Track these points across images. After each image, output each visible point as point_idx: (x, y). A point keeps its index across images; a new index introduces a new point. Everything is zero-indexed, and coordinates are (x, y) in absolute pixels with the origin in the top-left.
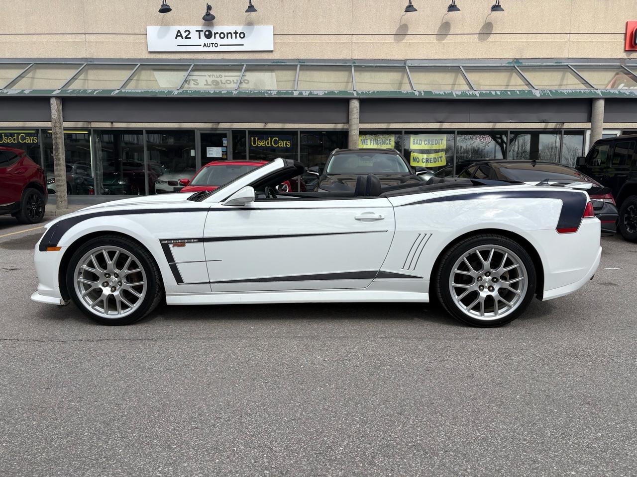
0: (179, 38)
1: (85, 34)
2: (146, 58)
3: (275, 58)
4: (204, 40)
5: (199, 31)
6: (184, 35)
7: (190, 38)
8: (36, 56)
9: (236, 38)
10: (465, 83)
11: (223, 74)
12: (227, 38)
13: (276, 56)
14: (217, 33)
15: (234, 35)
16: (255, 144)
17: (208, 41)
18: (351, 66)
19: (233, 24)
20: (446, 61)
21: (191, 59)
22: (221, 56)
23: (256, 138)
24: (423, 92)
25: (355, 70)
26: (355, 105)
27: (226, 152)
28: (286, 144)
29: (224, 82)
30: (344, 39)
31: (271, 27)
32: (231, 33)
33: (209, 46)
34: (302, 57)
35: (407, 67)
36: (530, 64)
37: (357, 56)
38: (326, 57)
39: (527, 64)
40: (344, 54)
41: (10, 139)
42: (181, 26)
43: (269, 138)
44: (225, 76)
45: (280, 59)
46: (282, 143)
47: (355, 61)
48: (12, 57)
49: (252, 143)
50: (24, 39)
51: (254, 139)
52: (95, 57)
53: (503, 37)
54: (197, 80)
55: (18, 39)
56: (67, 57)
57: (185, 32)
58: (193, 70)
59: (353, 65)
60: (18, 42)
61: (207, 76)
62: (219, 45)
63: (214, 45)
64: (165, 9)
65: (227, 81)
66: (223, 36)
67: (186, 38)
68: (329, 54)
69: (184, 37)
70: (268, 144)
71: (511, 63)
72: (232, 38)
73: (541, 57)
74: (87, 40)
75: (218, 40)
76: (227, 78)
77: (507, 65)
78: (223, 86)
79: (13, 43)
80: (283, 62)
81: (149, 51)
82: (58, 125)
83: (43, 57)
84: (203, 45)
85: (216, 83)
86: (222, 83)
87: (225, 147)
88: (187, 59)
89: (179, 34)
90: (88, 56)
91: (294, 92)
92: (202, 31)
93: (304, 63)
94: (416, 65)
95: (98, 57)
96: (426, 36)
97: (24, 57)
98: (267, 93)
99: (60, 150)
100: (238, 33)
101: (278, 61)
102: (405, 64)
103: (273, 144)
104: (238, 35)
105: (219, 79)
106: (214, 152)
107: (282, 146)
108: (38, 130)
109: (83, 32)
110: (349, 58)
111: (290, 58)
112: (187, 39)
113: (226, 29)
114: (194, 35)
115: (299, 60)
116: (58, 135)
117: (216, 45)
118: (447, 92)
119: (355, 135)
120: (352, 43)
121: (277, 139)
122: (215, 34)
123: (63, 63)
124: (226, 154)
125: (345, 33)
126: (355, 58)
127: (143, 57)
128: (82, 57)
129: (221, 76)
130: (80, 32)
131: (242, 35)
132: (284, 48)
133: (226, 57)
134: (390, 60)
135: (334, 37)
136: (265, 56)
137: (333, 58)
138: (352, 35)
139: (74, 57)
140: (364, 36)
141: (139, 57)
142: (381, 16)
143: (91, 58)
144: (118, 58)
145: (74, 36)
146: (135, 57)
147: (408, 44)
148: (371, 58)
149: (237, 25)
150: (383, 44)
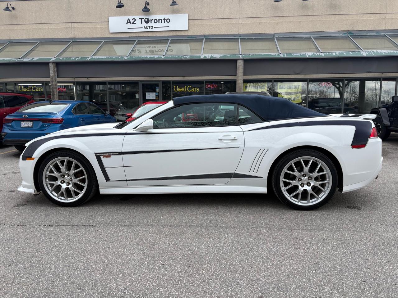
0: (129, 24)
1: (71, 23)
2: (108, 37)
3: (189, 35)
4: (144, 24)
5: (141, 19)
6: (132, 21)
7: (136, 23)
8: (42, 37)
9: (164, 22)
10: (315, 48)
11: (156, 46)
12: (159, 22)
13: (190, 33)
16: (176, 90)
17: (147, 25)
18: (238, 38)
19: (162, 14)
20: (302, 34)
21: (136, 37)
22: (155, 34)
23: (177, 86)
24: (285, 55)
25: (241, 41)
26: (240, 64)
27: (158, 95)
28: (196, 90)
30: (234, 21)
31: (187, 15)
32: (161, 19)
33: (147, 28)
35: (275, 38)
36: (359, 34)
38: (222, 33)
39: (356, 34)
40: (234, 31)
41: (26, 89)
42: (130, 16)
43: (186, 86)
44: (157, 47)
45: (192, 35)
46: (194, 89)
47: (241, 35)
48: (27, 38)
49: (175, 90)
50: (34, 27)
51: (176, 87)
52: (77, 37)
53: (340, 17)
54: (140, 50)
55: (31, 27)
56: (60, 37)
57: (133, 19)
58: (137, 44)
59: (239, 38)
60: (31, 29)
61: (146, 47)
62: (154, 27)
63: (150, 27)
64: (120, 6)
65: (159, 50)
66: (156, 21)
67: (133, 23)
68: (224, 31)
69: (132, 23)
70: (185, 90)
71: (346, 34)
72: (162, 22)
73: (366, 30)
74: (73, 27)
75: (153, 24)
76: (159, 48)
77: (343, 35)
78: (156, 53)
79: (28, 29)
80: (194, 37)
81: (110, 32)
82: (54, 80)
83: (46, 38)
84: (143, 28)
85: (152, 52)
86: (156, 51)
87: (157, 92)
88: (134, 37)
89: (129, 21)
90: (73, 37)
91: (201, 56)
92: (143, 19)
93: (208, 37)
94: (281, 36)
95: (79, 37)
96: (288, 17)
97: (34, 38)
98: (184, 57)
99: (55, 95)
100: (165, 19)
101: (191, 36)
102: (274, 36)
103: (188, 90)
105: (154, 49)
106: (151, 95)
107: (194, 91)
108: (44, 83)
109: (70, 21)
110: (237, 33)
111: (199, 34)
113: (158, 17)
114: (138, 22)
115: (205, 36)
116: (54, 86)
117: (152, 27)
118: (302, 54)
119: (240, 83)
120: (239, 23)
121: (191, 87)
122: (151, 20)
123: (58, 41)
124: (158, 97)
125: (234, 17)
126: (241, 33)
127: (107, 36)
128: (70, 37)
129: (155, 47)
130: (68, 22)
131: (168, 21)
132: (195, 28)
133: (158, 34)
134: (264, 34)
135: (227, 20)
136: (183, 34)
137: (227, 34)
138: (239, 18)
139: (64, 37)
140: (247, 19)
141: (104, 37)
142: (258, 5)
143: (75, 38)
144: (91, 37)
145: (64, 24)
146: (102, 37)
147: (276, 23)
148: (252, 33)
149: (165, 14)
150: (259, 23)
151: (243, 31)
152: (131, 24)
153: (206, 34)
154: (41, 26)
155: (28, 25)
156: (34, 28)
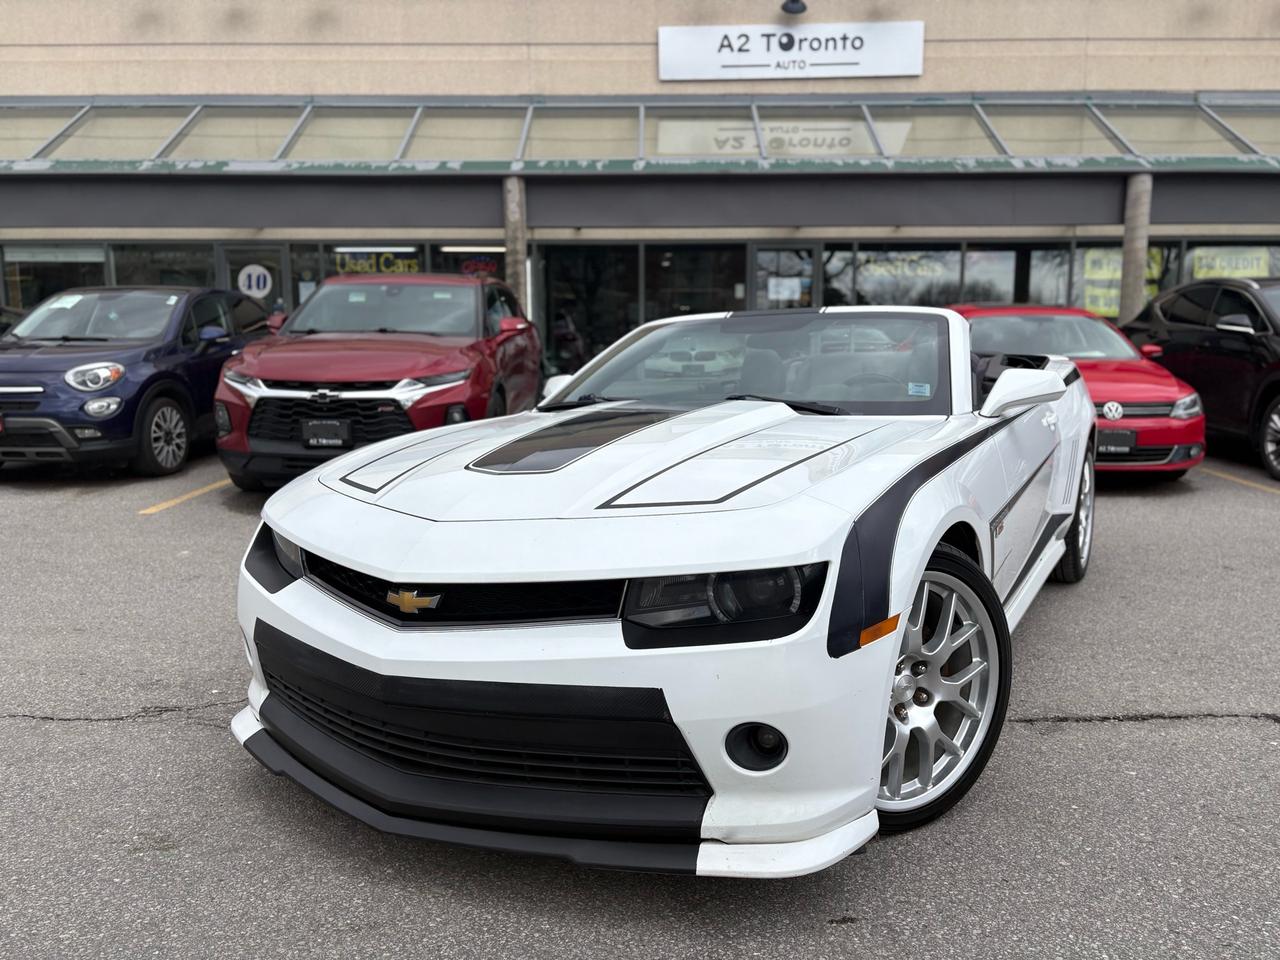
0: (726, 50)
1: (528, 45)
2: (656, 93)
3: (923, 91)
4: (777, 54)
5: (768, 36)
6: (736, 45)
7: (747, 51)
8: (425, 91)
9: (844, 47)
12: (826, 48)
13: (923, 87)
14: (806, 39)
15: (840, 43)
17: (786, 57)
18: (1086, 106)
19: (838, 19)
21: (746, 95)
22: (810, 88)
26: (1143, 187)
27: (810, 288)
29: (795, 141)
30: (1070, 49)
31: (921, 25)
32: (834, 40)
33: (786, 66)
34: (980, 86)
35: (1205, 107)
37: (1094, 84)
38: (1030, 87)
40: (1070, 81)
41: (361, 264)
42: (729, 25)
45: (932, 93)
47: (1090, 94)
48: (374, 93)
50: (400, 54)
52: (548, 93)
54: (743, 138)
56: (491, 93)
57: (740, 37)
59: (1089, 102)
60: (387, 61)
62: (807, 65)
63: (796, 64)
65: (802, 140)
66: (816, 44)
67: (740, 50)
68: (1036, 80)
69: (736, 49)
72: (835, 47)
74: (533, 57)
75: (806, 54)
76: (801, 135)
78: (792, 150)
79: (376, 62)
80: (937, 99)
81: (664, 76)
82: (519, 234)
83: (440, 93)
84: (774, 64)
86: (791, 145)
87: (806, 277)
88: (738, 95)
89: (726, 43)
90: (534, 91)
91: (1012, 161)
92: (774, 35)
93: (983, 100)
94: (1219, 103)
95: (554, 93)
96: (1240, 42)
97: (400, 93)
100: (848, 38)
101: (929, 96)
102: (1196, 99)
103: (904, 271)
105: (786, 137)
106: (783, 288)
107: (925, 273)
108: (424, 245)
109: (524, 40)
110: (1077, 87)
111: (955, 90)
112: (743, 54)
113: (824, 30)
114: (757, 44)
115: (974, 96)
117: (802, 64)
120: (1087, 56)
121: (917, 258)
122: (801, 41)
123: (484, 106)
124: (809, 294)
125: (1072, 36)
126: (1090, 88)
127: (647, 91)
128: (521, 93)
129: (795, 130)
130: (519, 40)
131: (857, 43)
132: (943, 70)
133: (819, 89)
134: (1165, 92)
135: (1048, 45)
136: (902, 87)
137: (1046, 89)
138: (1087, 39)
139: (503, 93)
140: (1112, 42)
141: (640, 92)
143: (539, 95)
144: (595, 93)
145: (504, 48)
146: (632, 93)
147: (1204, 58)
148: (1125, 88)
149: (846, 21)
150: (1151, 59)
151: (1097, 81)
152: (732, 50)
153: (977, 91)
154: (422, 53)
155: (376, 47)
156: (397, 59)
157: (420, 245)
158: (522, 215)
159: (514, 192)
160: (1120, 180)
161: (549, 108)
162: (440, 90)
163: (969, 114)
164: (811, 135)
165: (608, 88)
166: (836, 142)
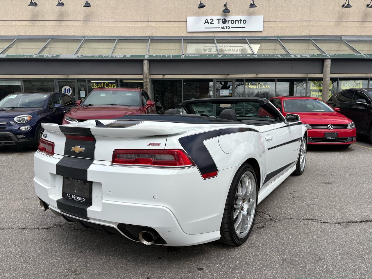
0: (207, 23)
2: (186, 35)
3: (264, 35)
4: (221, 25)
5: (219, 19)
6: (210, 22)
7: (213, 23)
8: (118, 35)
9: (241, 23)
11: (228, 45)
12: (236, 23)
14: (230, 20)
15: (240, 22)
16: (248, 87)
17: (224, 25)
19: (239, 15)
20: (365, 37)
21: (213, 36)
22: (231, 34)
23: (250, 84)
24: (367, 55)
26: (328, 63)
28: (267, 87)
29: (227, 50)
30: (305, 24)
31: (262, 17)
32: (238, 20)
33: (224, 28)
35: (344, 40)
38: (294, 35)
40: (305, 33)
41: (99, 86)
42: (207, 16)
43: (258, 83)
46: (265, 86)
47: (311, 37)
48: (103, 35)
52: (154, 35)
56: (137, 35)
57: (210, 20)
59: (311, 39)
60: (107, 26)
62: (230, 28)
63: (227, 27)
64: (201, 6)
66: (233, 22)
68: (296, 32)
69: (209, 23)
70: (257, 87)
72: (238, 23)
74: (150, 25)
75: (230, 25)
78: (226, 52)
79: (104, 26)
80: (268, 38)
81: (188, 31)
82: (148, 77)
83: (122, 35)
84: (221, 28)
87: (230, 89)
88: (210, 36)
89: (207, 21)
90: (150, 35)
91: (291, 55)
92: (221, 19)
93: (281, 38)
94: (348, 39)
95: (156, 36)
96: (353, 22)
97: (111, 35)
98: (275, 56)
100: (242, 20)
101: (265, 37)
102: (341, 38)
103: (259, 87)
104: (242, 22)
105: (224, 48)
106: (224, 92)
107: (265, 88)
108: (118, 80)
109: (148, 20)
110: (308, 35)
111: (273, 35)
112: (212, 24)
113: (235, 18)
114: (216, 22)
115: (278, 37)
116: (147, 83)
117: (229, 28)
119: (327, 81)
120: (310, 26)
121: (262, 84)
123: (136, 39)
124: (232, 94)
125: (306, 20)
126: (311, 35)
127: (184, 35)
128: (147, 35)
129: (227, 47)
130: (146, 20)
131: (245, 22)
132: (269, 30)
133: (234, 34)
134: (332, 36)
135: (299, 23)
136: (258, 34)
137: (298, 35)
138: (310, 21)
139: (141, 35)
140: (317, 22)
141: (181, 35)
142: (328, 10)
143: (152, 36)
144: (168, 36)
145: (142, 22)
146: (179, 35)
147: (343, 27)
148: (321, 35)
149: (241, 15)
150: (328, 26)
151: (313, 33)
153: (279, 35)
154: (117, 24)
155: (103, 22)
156: (110, 25)
157: (117, 80)
158: (148, 71)
159: (146, 64)
160: (322, 61)
161: (155, 40)
162: (123, 34)
163: (277, 42)
164: (231, 48)
165: (172, 34)
166: (238, 50)
